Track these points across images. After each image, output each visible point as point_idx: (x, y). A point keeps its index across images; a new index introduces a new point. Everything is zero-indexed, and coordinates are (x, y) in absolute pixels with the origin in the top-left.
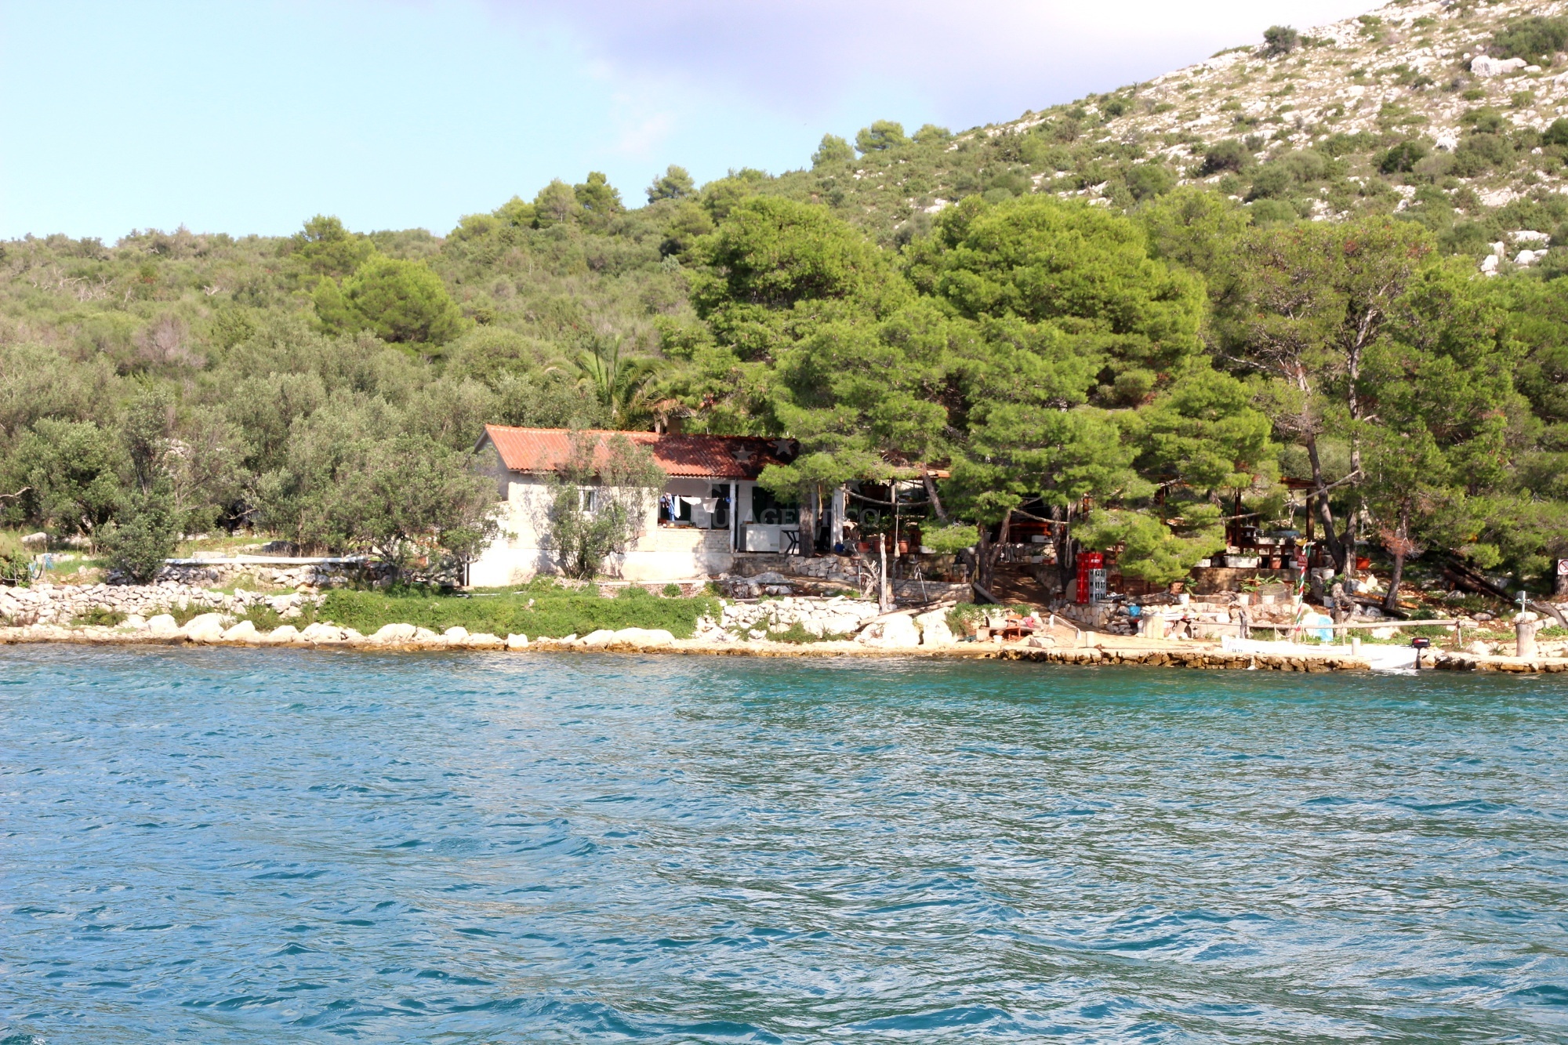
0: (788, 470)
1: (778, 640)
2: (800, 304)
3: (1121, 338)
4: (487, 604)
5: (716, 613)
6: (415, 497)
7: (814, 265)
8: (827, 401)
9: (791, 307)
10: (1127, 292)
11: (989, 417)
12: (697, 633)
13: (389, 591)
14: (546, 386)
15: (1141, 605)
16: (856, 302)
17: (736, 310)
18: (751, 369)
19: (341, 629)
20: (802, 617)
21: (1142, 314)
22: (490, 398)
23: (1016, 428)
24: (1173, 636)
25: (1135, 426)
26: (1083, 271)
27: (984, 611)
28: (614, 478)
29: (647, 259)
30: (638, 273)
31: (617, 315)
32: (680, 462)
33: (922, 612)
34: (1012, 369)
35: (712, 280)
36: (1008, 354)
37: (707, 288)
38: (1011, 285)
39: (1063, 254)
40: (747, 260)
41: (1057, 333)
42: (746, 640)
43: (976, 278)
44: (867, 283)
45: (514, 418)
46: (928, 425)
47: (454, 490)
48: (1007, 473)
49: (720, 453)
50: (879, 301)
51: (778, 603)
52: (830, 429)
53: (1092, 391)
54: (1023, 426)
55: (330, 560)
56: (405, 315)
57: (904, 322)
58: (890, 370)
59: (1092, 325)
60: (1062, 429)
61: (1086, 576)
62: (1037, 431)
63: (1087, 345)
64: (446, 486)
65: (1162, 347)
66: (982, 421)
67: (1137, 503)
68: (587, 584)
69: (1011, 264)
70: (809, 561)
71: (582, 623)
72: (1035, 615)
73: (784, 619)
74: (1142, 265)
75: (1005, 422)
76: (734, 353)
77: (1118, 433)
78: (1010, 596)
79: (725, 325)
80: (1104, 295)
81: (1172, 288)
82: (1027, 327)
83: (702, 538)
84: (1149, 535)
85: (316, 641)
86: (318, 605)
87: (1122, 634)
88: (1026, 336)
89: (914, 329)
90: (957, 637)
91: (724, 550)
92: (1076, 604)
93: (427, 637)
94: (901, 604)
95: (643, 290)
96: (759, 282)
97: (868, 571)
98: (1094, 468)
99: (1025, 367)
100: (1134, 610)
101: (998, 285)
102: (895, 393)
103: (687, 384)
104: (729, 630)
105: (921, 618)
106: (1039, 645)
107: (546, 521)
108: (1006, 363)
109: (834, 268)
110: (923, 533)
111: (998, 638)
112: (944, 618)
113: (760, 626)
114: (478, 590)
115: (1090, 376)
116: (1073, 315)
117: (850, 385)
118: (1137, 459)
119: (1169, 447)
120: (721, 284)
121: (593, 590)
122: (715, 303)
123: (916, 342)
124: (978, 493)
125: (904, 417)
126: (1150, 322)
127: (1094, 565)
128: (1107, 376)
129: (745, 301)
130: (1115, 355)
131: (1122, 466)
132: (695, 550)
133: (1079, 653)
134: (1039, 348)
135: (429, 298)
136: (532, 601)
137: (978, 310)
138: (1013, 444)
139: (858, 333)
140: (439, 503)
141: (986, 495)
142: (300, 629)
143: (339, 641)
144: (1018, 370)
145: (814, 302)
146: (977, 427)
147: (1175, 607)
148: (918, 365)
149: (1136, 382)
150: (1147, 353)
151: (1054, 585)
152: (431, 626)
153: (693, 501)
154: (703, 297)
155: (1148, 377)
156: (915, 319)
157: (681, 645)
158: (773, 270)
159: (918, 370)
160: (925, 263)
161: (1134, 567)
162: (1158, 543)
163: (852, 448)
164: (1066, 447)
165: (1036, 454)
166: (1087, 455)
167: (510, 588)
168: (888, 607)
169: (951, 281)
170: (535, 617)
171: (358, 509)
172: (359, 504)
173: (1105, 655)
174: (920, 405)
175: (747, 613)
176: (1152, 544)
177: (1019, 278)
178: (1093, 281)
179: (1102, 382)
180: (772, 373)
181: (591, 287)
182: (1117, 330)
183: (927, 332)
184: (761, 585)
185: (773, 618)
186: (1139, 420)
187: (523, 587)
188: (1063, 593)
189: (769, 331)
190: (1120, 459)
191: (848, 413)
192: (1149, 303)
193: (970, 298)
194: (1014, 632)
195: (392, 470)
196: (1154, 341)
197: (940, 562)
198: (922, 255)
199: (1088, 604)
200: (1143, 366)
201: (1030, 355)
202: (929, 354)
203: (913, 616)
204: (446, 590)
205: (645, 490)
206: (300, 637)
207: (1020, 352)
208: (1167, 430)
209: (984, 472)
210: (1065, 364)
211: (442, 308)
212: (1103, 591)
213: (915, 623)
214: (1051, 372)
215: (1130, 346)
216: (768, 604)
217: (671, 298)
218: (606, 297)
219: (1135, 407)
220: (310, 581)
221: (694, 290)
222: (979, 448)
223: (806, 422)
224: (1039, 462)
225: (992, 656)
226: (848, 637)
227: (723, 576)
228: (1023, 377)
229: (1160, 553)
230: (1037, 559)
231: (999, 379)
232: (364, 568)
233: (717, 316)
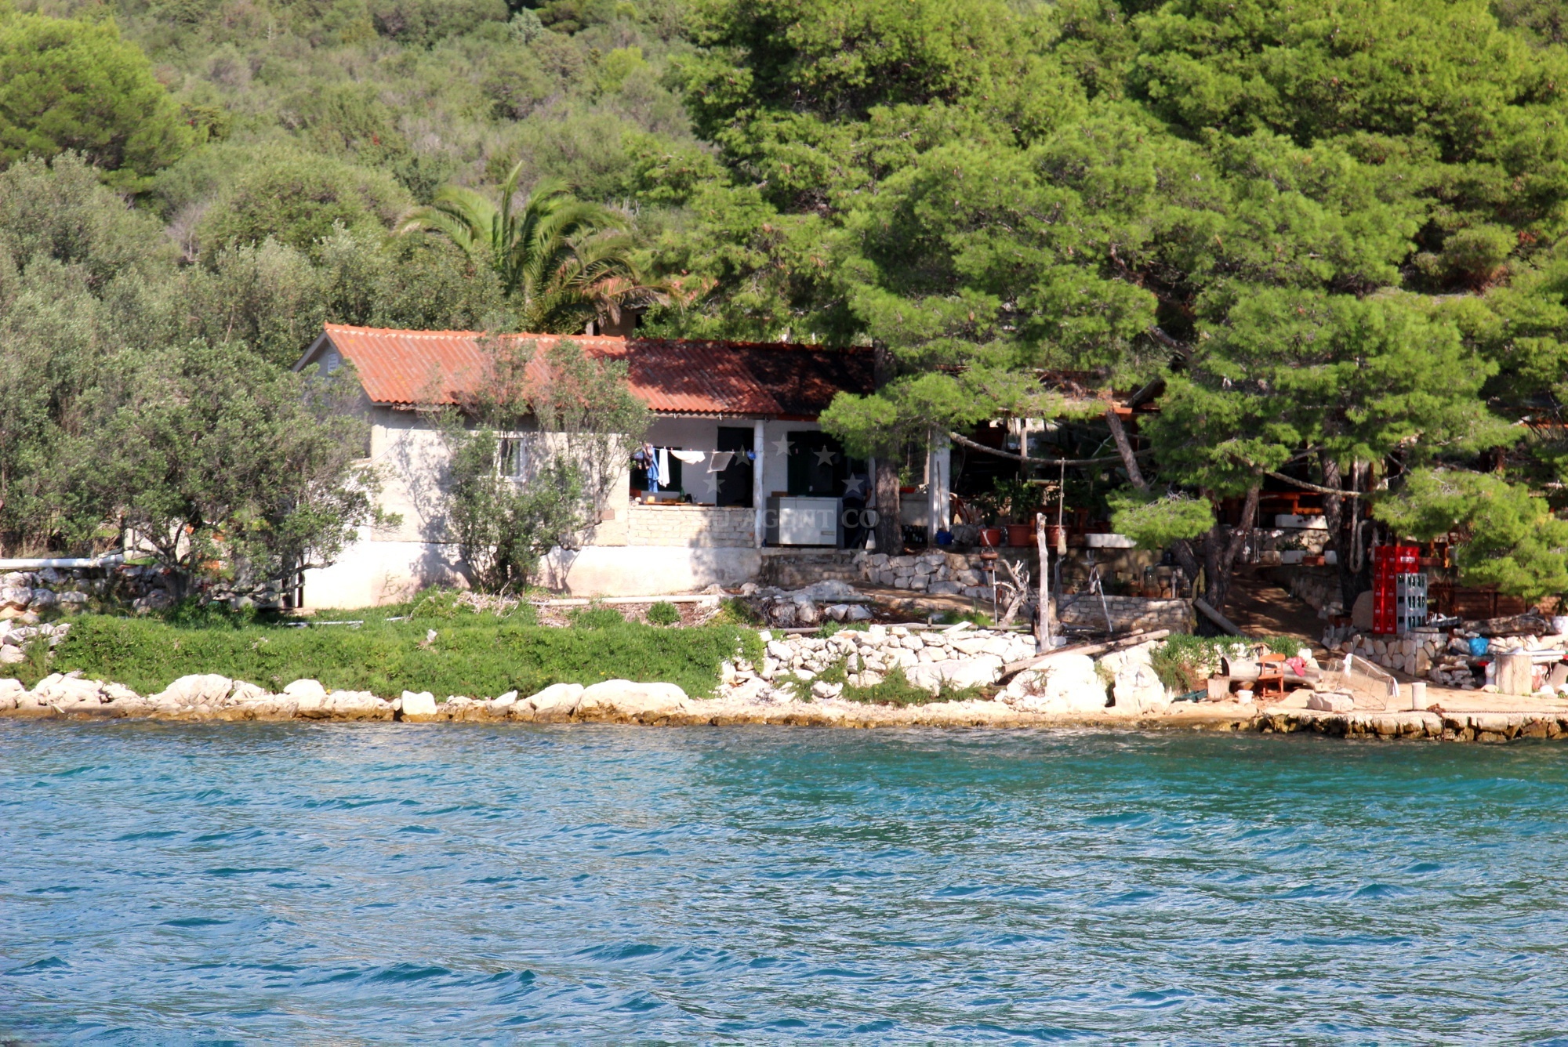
0: (875, 401)
1: (864, 700)
2: (878, 111)
3: (1456, 171)
4: (352, 640)
5: (753, 654)
6: (225, 453)
7: (908, 45)
8: (947, 282)
9: (867, 118)
10: (1467, 90)
11: (1235, 311)
12: (723, 688)
13: (172, 618)
14: (407, 255)
15: (1489, 636)
16: (977, 109)
17: (767, 123)
18: (795, 226)
19: (99, 684)
20: (903, 658)
21: (1494, 127)
22: (309, 277)
23: (1283, 328)
24: (1547, 689)
25: (1482, 324)
26: (1390, 54)
27: (1218, 647)
28: (560, 418)
29: (483, 17)
30: (469, 41)
31: (448, 119)
32: (669, 389)
33: (1111, 650)
34: (1273, 227)
35: (724, 70)
36: (1263, 201)
37: (715, 84)
38: (1259, 80)
39: (1354, 24)
40: (790, 34)
41: (1348, 163)
42: (807, 699)
43: (1195, 65)
44: (995, 74)
45: (357, 312)
46: (1124, 323)
47: (294, 440)
48: (1265, 406)
49: (734, 373)
50: (1018, 106)
51: (861, 634)
52: (949, 331)
53: (1406, 264)
54: (1295, 327)
55: (55, 562)
56: (81, 119)
57: (1078, 144)
58: (1058, 228)
59: (1404, 148)
60: (1364, 330)
61: (1391, 586)
62: (1320, 334)
63: (1399, 183)
64: (279, 434)
65: (1528, 186)
66: (1218, 315)
67: (1485, 461)
68: (514, 603)
69: (1260, 41)
70: (896, 561)
71: (524, 672)
72: (1306, 654)
73: (871, 663)
74: (1491, 42)
75: (1264, 319)
76: (766, 197)
77: (1458, 337)
78: (1249, 621)
79: (748, 149)
80: (1426, 95)
81: (1543, 82)
82: (1296, 153)
83: (705, 522)
84: (1512, 515)
85: (60, 706)
86: (54, 642)
87: (1458, 686)
88: (1293, 166)
89: (1096, 156)
90: (1172, 695)
91: (744, 542)
92: (1374, 635)
93: (252, 696)
94: (1072, 637)
95: (487, 73)
96: (809, 73)
97: (1010, 579)
98: (1419, 399)
99: (1295, 222)
100: (1478, 644)
101: (1235, 80)
102: (1065, 269)
103: (685, 253)
104: (777, 682)
105: (1110, 661)
106: (1327, 707)
107: (436, 493)
108: (1262, 215)
109: (940, 48)
110: (1113, 511)
111: (1246, 695)
112: (1148, 659)
113: (832, 674)
114: (321, 614)
115: (1405, 238)
116: (1371, 130)
117: (984, 253)
118: (1490, 381)
119: (1542, 361)
120: (745, 78)
121: (528, 614)
122: (729, 111)
123: (1100, 179)
124: (1213, 444)
125: (1084, 308)
126: (1507, 142)
127: (1405, 567)
128: (1430, 237)
129: (783, 108)
130: (1444, 201)
131: (1467, 394)
132: (694, 544)
133: (1404, 719)
134: (1316, 190)
135: (126, 91)
136: (432, 634)
137: (1202, 122)
138: (1276, 357)
139: (997, 164)
140: (265, 464)
141: (1228, 445)
142: (29, 686)
143: (98, 705)
144: (1283, 228)
145: (905, 108)
146: (1213, 328)
147: (1548, 640)
148: (1106, 219)
149: (1481, 247)
150: (1502, 197)
151: (1326, 601)
152: (258, 679)
153: (691, 457)
154: (708, 100)
155: (1502, 238)
156: (1098, 139)
157: (700, 709)
158: (834, 51)
159: (1107, 230)
160: (1081, 36)
161: (1486, 570)
162: (1529, 528)
163: (989, 365)
164: (1371, 361)
165: (1318, 374)
166: (1407, 375)
167: (378, 611)
168: (1051, 642)
169: (1151, 72)
170: (442, 662)
171: (124, 475)
172: (127, 464)
173: (1449, 724)
174: (1110, 289)
175: (806, 654)
176: (1520, 531)
177: (1274, 69)
178: (1408, 72)
179: (1421, 249)
180: (835, 234)
181: (388, 67)
182: (1447, 158)
183: (1119, 163)
184: (819, 605)
185: (853, 661)
186: (1488, 313)
187: (402, 610)
188: (1346, 615)
189: (827, 160)
190: (1464, 382)
191: (985, 304)
192: (1506, 108)
193: (1186, 102)
194: (1273, 684)
195: (178, 403)
196: (1513, 174)
197: (1123, 562)
198: (1077, 23)
199: (1396, 636)
200: (1494, 220)
201: (1302, 201)
202: (1124, 202)
203: (1094, 657)
204: (267, 615)
205: (613, 439)
206: (30, 699)
207: (1286, 196)
208: (1539, 331)
209: (1226, 405)
210: (1365, 218)
211: (148, 109)
212: (1422, 612)
213: (1099, 670)
214: (1341, 232)
215: (1472, 184)
216: (843, 637)
217: (539, 89)
218: (419, 86)
219: (1479, 290)
220: (20, 600)
221: (692, 86)
222: (1215, 362)
223: (908, 320)
224: (1324, 387)
225: (1244, 725)
226: (987, 694)
227: (747, 589)
228: (1290, 239)
229: (1529, 545)
230: (1292, 557)
231: (1248, 243)
232: (116, 576)
233: (733, 134)
